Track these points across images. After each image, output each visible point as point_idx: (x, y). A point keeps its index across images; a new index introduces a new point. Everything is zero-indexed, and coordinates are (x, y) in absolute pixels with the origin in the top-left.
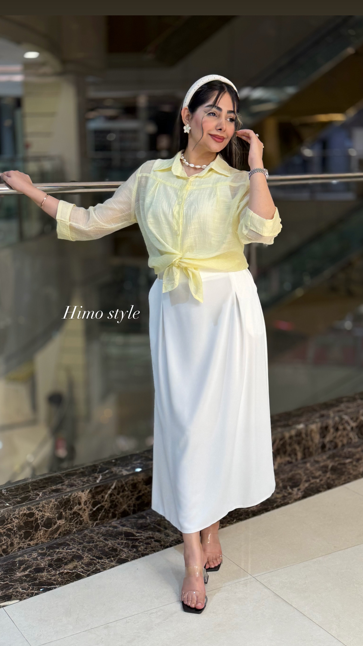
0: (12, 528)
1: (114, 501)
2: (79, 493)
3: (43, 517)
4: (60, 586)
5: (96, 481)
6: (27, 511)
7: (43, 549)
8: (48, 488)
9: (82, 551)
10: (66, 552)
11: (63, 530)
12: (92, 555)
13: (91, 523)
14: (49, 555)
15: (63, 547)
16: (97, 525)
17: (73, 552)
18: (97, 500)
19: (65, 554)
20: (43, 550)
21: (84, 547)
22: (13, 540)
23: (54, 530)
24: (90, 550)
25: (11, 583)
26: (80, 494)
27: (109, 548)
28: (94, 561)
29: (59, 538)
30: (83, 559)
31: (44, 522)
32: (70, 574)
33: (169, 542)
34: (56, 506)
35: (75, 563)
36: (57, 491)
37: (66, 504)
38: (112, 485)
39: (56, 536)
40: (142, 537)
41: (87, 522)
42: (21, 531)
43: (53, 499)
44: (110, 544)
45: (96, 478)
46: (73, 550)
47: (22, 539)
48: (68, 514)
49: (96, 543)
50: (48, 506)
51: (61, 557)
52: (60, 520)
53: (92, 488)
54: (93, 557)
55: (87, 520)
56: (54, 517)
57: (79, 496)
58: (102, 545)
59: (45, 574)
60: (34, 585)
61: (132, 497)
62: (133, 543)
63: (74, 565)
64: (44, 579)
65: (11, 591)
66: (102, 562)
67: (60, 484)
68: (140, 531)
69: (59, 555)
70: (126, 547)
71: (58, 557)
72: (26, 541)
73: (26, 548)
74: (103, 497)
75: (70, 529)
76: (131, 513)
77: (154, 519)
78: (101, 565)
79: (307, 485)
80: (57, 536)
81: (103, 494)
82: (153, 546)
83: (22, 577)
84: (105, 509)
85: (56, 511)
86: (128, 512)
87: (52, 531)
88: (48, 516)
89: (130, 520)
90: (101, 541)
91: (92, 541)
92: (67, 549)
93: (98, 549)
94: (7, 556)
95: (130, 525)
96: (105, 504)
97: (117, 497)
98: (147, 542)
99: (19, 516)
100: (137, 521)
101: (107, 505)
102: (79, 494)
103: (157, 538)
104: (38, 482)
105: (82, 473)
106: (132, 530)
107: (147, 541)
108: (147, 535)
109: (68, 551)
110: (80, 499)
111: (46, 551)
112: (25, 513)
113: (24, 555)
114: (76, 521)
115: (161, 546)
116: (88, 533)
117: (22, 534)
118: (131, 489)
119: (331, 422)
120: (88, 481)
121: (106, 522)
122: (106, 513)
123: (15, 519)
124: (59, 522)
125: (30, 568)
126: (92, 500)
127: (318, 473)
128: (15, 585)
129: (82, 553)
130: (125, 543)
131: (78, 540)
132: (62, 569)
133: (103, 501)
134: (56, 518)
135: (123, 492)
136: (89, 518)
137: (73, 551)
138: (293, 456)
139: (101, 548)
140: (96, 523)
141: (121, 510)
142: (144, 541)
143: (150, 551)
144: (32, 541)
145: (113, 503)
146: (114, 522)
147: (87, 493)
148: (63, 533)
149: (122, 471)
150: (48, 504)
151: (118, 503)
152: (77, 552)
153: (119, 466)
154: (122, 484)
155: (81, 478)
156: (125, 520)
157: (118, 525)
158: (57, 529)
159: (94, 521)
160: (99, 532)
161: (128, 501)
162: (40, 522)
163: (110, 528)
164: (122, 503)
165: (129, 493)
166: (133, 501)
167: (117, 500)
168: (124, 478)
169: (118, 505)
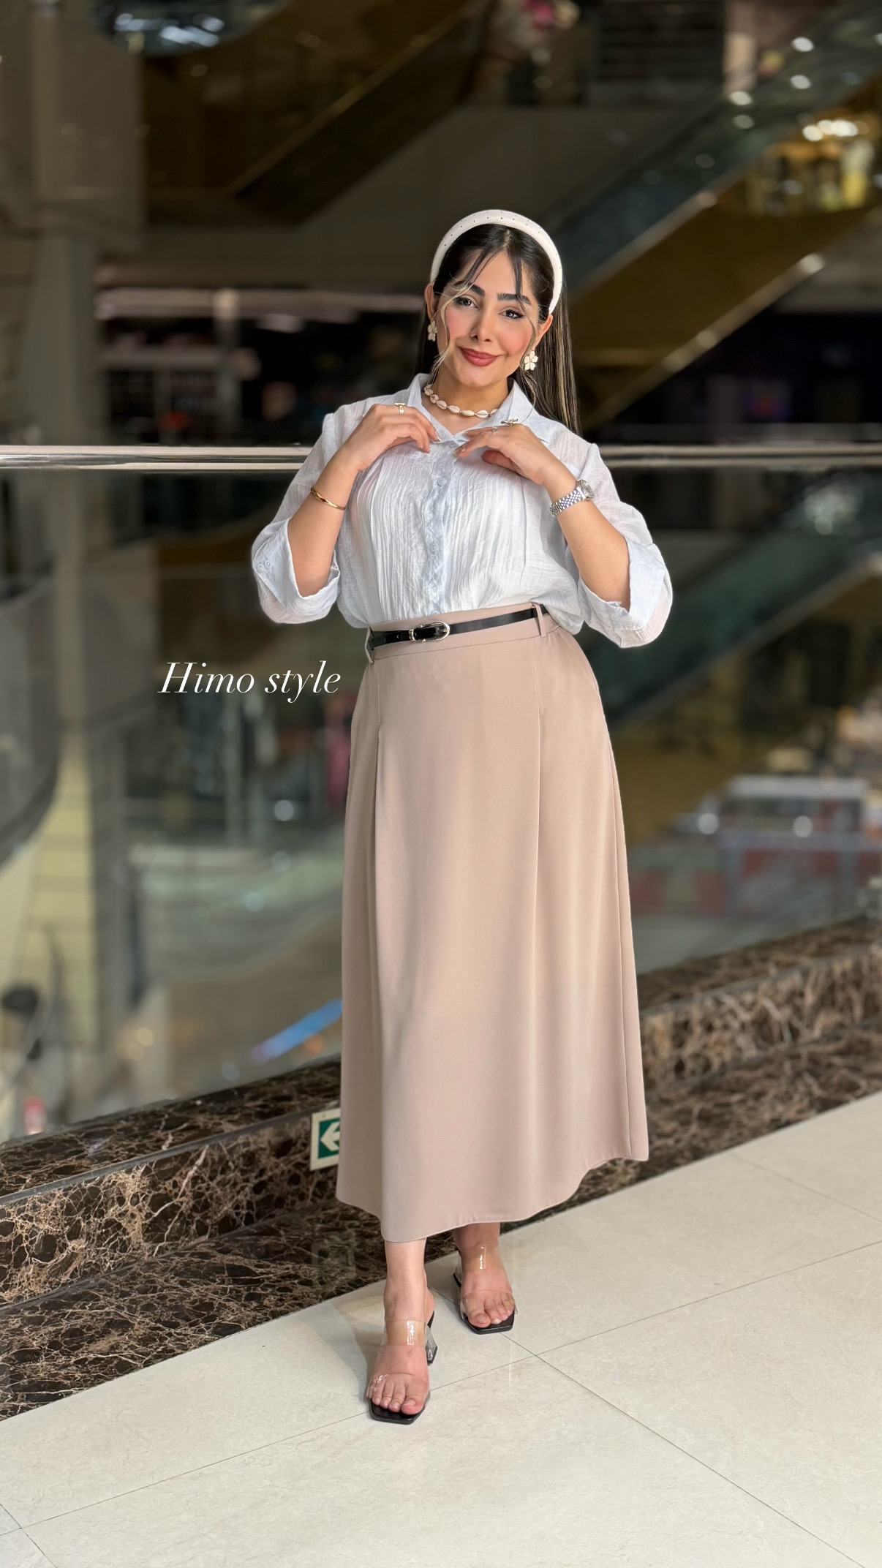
1: (203, 1194)
2: (120, 1176)
3: (34, 1234)
4: (79, 1390)
5: (160, 1148)
7: (34, 1309)
8: (45, 1166)
9: (128, 1310)
10: (90, 1315)
11: (82, 1263)
12: (154, 1319)
13: (147, 1248)
14: (49, 1323)
15: (82, 1303)
16: (163, 1253)
17: (108, 1314)
18: (162, 1191)
19: (89, 1318)
20: (34, 1313)
21: (133, 1301)
23: (59, 1263)
24: (148, 1307)
26: (122, 1176)
27: (192, 1303)
28: (158, 1331)
29: (72, 1282)
30: (133, 1328)
31: (38, 1246)
32: (103, 1362)
33: (335, 1284)
34: (65, 1207)
35: (114, 1338)
36: (67, 1171)
37: (90, 1202)
38: (199, 1156)
39: (64, 1278)
40: (271, 1275)
41: (138, 1245)
43: (59, 1189)
44: (195, 1294)
45: (162, 1141)
46: (107, 1309)
48: (93, 1226)
49: (162, 1291)
50: (46, 1207)
51: (78, 1327)
52: (74, 1241)
53: (151, 1164)
54: (156, 1322)
55: (139, 1241)
56: (61, 1233)
57: (120, 1181)
58: (176, 1296)
59: (41, 1363)
61: (244, 1184)
62: (249, 1289)
63: (110, 1342)
64: (41, 1375)
66: (178, 1334)
67: (75, 1157)
68: (263, 1262)
69: (73, 1322)
70: (235, 1299)
71: (71, 1326)
74: (175, 1185)
75: (98, 1263)
76: (242, 1223)
77: (297, 1235)
78: (176, 1341)
80: (67, 1277)
81: (177, 1178)
82: (297, 1295)
84: (182, 1213)
85: (65, 1219)
86: (234, 1221)
87: (56, 1266)
88: (46, 1232)
89: (238, 1238)
90: (174, 1288)
91: (151, 1287)
92: (91, 1308)
93: (168, 1305)
95: (240, 1251)
96: (182, 1203)
97: (209, 1185)
98: (281, 1287)
100: (257, 1240)
101: (185, 1203)
102: (121, 1179)
103: (305, 1276)
104: (21, 1152)
105: (126, 1130)
106: (246, 1260)
107: (283, 1284)
108: (283, 1272)
109: (96, 1313)
110: (122, 1190)
111: (41, 1313)
114: (111, 1244)
115: (316, 1293)
116: (141, 1269)
118: (241, 1166)
119: (696, 1012)
120: (141, 1148)
121: (183, 1245)
122: (182, 1223)
124: (71, 1244)
125: (4, 1352)
126: (149, 1192)
127: (669, 1127)
129: (129, 1315)
130: (231, 1290)
131: (118, 1286)
132: (83, 1352)
133: (176, 1195)
134: (66, 1236)
135: (223, 1172)
136: (143, 1234)
137: (106, 1312)
139: (173, 1303)
140: (160, 1247)
141: (219, 1216)
142: (276, 1284)
143: (291, 1305)
144: (8, 1291)
145: (198, 1199)
146: (202, 1243)
147: (140, 1174)
148: (80, 1271)
149: (220, 1124)
150: (47, 1202)
151: (211, 1199)
152: (116, 1314)
153: (212, 1114)
154: (222, 1154)
155: (125, 1143)
156: (227, 1239)
157: (210, 1251)
158: (67, 1263)
159: (155, 1242)
160: (168, 1268)
161: (235, 1194)
162: (27, 1246)
163: (193, 1259)
164: (222, 1198)
165: (236, 1175)
166: (246, 1195)
167: (209, 1192)
168: (225, 1140)
169: (211, 1205)
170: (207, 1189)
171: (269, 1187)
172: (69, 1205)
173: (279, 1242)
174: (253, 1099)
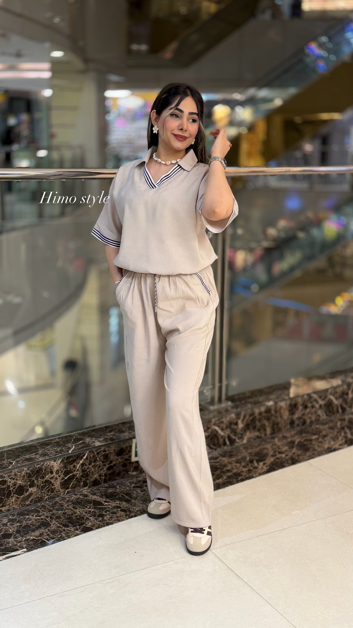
1: (86, 471)
3: (15, 485)
5: (68, 451)
7: (14, 515)
8: (22, 457)
9: (50, 518)
10: (35, 519)
11: (35, 497)
12: (60, 523)
13: (62, 491)
14: (18, 522)
15: (33, 514)
16: (69, 494)
17: (42, 519)
18: (68, 469)
19: (34, 521)
20: (13, 517)
21: (53, 514)
23: (25, 497)
24: (58, 517)
26: (52, 463)
27: (77, 516)
28: (60, 528)
29: (30, 505)
30: (50, 526)
31: (16, 490)
32: (36, 540)
33: (134, 512)
35: (42, 530)
36: (30, 460)
37: (38, 472)
38: (84, 455)
40: (110, 506)
41: (58, 490)
43: (26, 467)
44: (78, 512)
45: (70, 448)
46: (42, 517)
48: (40, 482)
49: (65, 510)
50: (20, 475)
51: (29, 524)
52: (32, 488)
53: (64, 458)
55: (59, 488)
56: (26, 485)
57: (51, 465)
58: (70, 513)
59: (11, 540)
61: (103, 467)
62: (99, 512)
63: (40, 532)
64: (10, 545)
66: (68, 530)
67: (34, 454)
68: (108, 500)
69: (28, 522)
70: (93, 516)
71: (26, 524)
74: (74, 467)
75: (42, 497)
76: (103, 483)
77: (123, 489)
78: (66, 533)
79: (272, 459)
80: (29, 502)
81: (75, 464)
82: (119, 516)
84: (77, 477)
85: (28, 479)
86: (99, 481)
88: (20, 484)
89: (100, 489)
90: (70, 509)
91: (61, 508)
92: (36, 516)
93: (66, 517)
95: (100, 494)
96: (77, 474)
97: (88, 467)
98: (113, 511)
100: (107, 490)
101: (78, 474)
103: (123, 507)
104: (14, 451)
105: (57, 443)
106: (101, 499)
108: (115, 505)
109: (37, 518)
110: (52, 468)
111: (16, 517)
114: (47, 489)
115: (126, 515)
116: (59, 500)
118: (102, 460)
119: (299, 400)
120: (61, 451)
121: (77, 490)
122: (77, 482)
126: (63, 469)
127: (285, 449)
129: (50, 520)
130: (93, 512)
131: (49, 507)
132: (28, 536)
133: (75, 470)
134: (28, 486)
135: (94, 462)
136: (61, 486)
137: (41, 518)
138: (262, 431)
139: (69, 516)
140: (67, 491)
141: (93, 479)
142: (111, 510)
143: (115, 520)
144: (4, 507)
145: (84, 472)
146: (85, 490)
147: (60, 462)
148: (34, 500)
149: (95, 442)
150: (21, 473)
151: (89, 472)
152: (45, 519)
153: (92, 438)
154: (94, 454)
155: (55, 448)
156: (95, 489)
157: (88, 493)
158: (29, 496)
159: (65, 489)
160: (70, 500)
161: (100, 471)
162: (12, 490)
163: (80, 497)
164: (94, 472)
165: (100, 463)
166: (104, 471)
167: (88, 470)
168: (95, 449)
169: (89, 474)
171: (114, 468)
172: (29, 474)
173: (116, 491)
174: (110, 432)
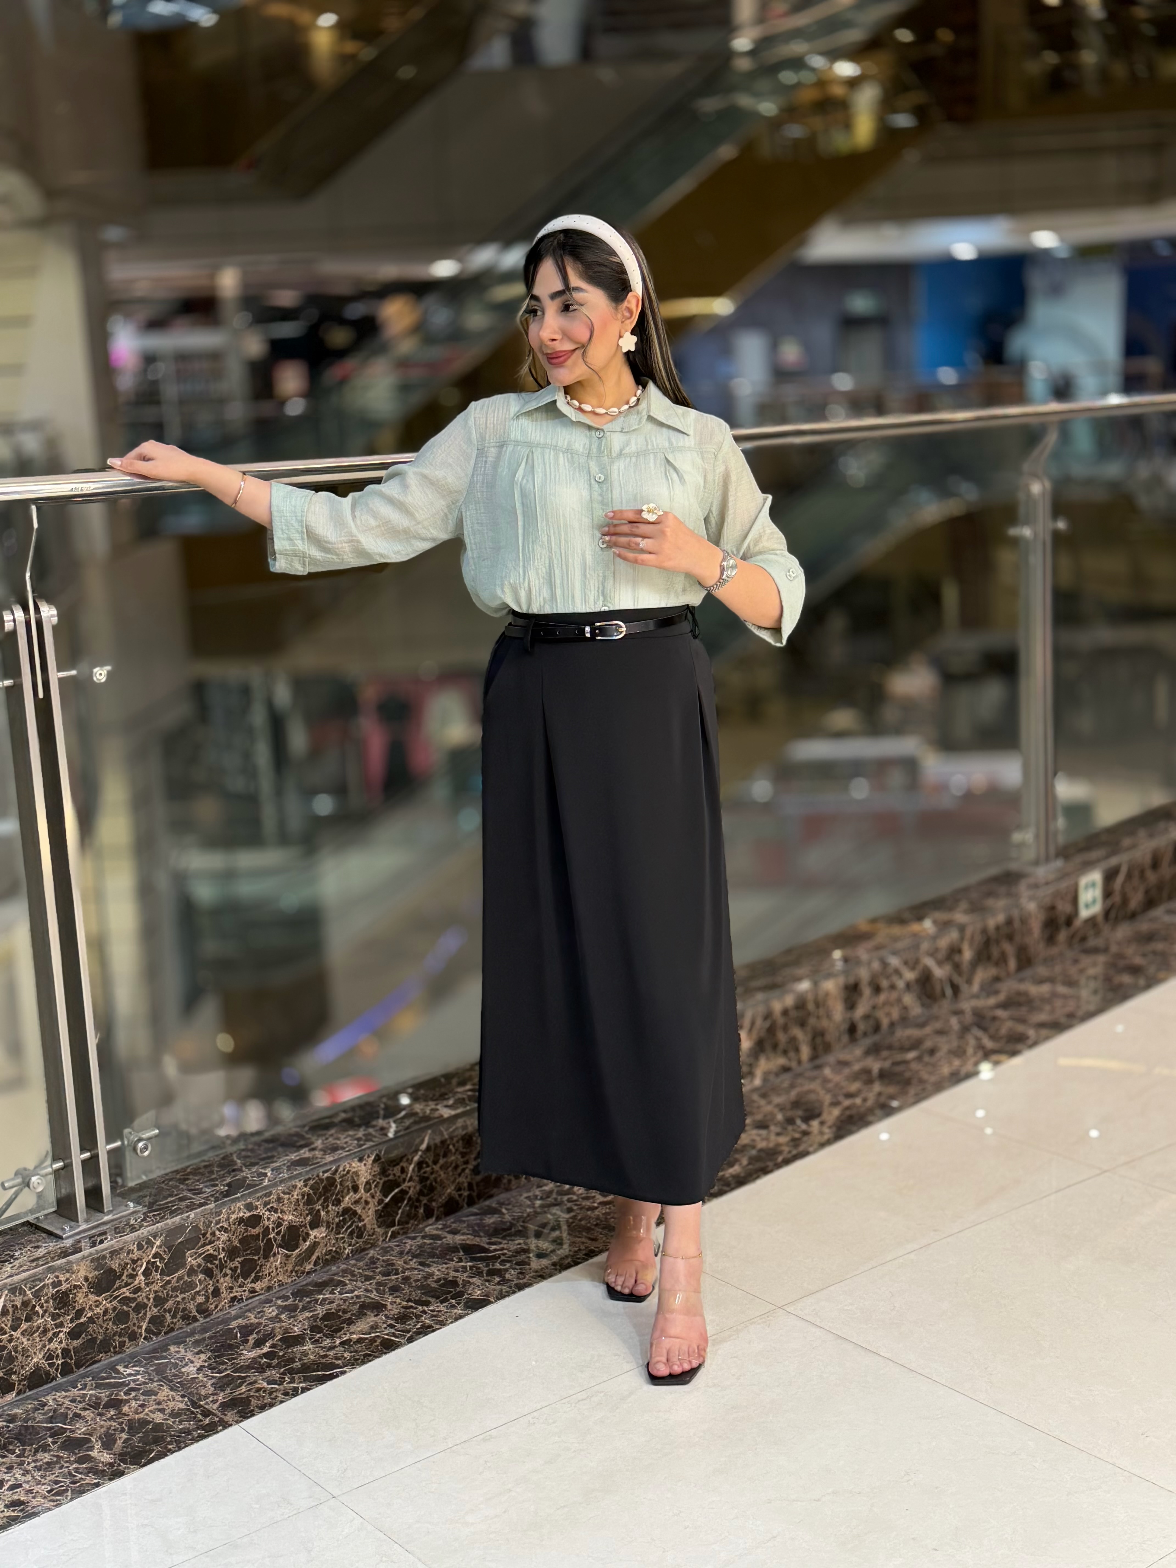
0: (216, 1253)
1: (427, 1178)
3: (279, 1225)
4: (352, 1368)
5: (384, 1136)
6: (245, 1213)
7: (286, 1298)
8: (283, 1159)
9: (377, 1293)
10: (340, 1300)
11: (324, 1251)
12: (404, 1298)
13: (381, 1233)
14: (304, 1309)
15: (331, 1289)
16: (396, 1237)
18: (391, 1178)
19: (340, 1303)
20: (287, 1301)
21: (380, 1284)
22: (218, 1281)
23: (303, 1252)
24: (396, 1288)
25: (237, 1374)
26: (355, 1165)
27: (437, 1282)
28: (411, 1310)
29: (316, 1270)
30: (386, 1308)
31: (283, 1236)
32: (367, 1341)
34: (306, 1197)
35: (371, 1319)
36: (303, 1162)
37: (326, 1191)
38: (421, 1142)
39: (309, 1267)
40: (505, 1251)
41: (372, 1231)
42: (234, 1260)
43: (300, 1181)
44: (437, 1273)
45: (385, 1129)
46: (356, 1293)
47: (236, 1279)
48: (332, 1215)
49: (404, 1273)
50: (289, 1199)
51: (333, 1311)
52: (315, 1230)
53: (380, 1151)
54: (407, 1301)
55: (373, 1227)
56: (304, 1223)
57: (354, 1170)
58: (420, 1276)
59: (308, 1347)
60: (291, 1371)
61: (464, 1166)
62: (488, 1265)
63: (369, 1322)
64: (312, 1357)
65: (243, 1388)
66: (433, 1311)
67: (308, 1149)
68: (494, 1239)
69: (326, 1307)
71: (326, 1311)
72: (246, 1282)
73: (246, 1300)
74: (403, 1171)
75: (338, 1250)
76: (465, 1205)
77: (519, 1212)
79: (836, 1112)
80: (312, 1265)
81: (404, 1165)
83: (260, 1360)
84: (410, 1199)
85: (306, 1209)
86: (457, 1202)
87: (301, 1254)
88: (290, 1222)
89: (464, 1219)
90: (414, 1269)
91: (392, 1270)
92: (341, 1293)
93: (414, 1285)
94: (208, 1320)
95: (468, 1230)
96: (409, 1188)
97: (433, 1169)
99: (230, 1225)
100: (482, 1219)
101: (413, 1188)
103: (538, 1249)
105: (346, 1120)
106: (478, 1239)
107: (519, 1258)
108: (515, 1247)
109: (345, 1297)
110: (355, 1178)
111: (294, 1301)
112: (241, 1218)
113: (246, 1314)
114: (349, 1231)
116: (378, 1254)
117: (238, 1267)
118: (461, 1149)
119: (864, 974)
120: (368, 1137)
121: (412, 1228)
122: (411, 1207)
123: (220, 1231)
124: (313, 1234)
125: (269, 1339)
126: (380, 1179)
127: (854, 1087)
128: (247, 1376)
129: (379, 1297)
130: (471, 1267)
131: (361, 1271)
132: (345, 1334)
133: (404, 1180)
134: (308, 1226)
135: (445, 1156)
136: (377, 1220)
137: (356, 1296)
138: (792, 1054)
139: (419, 1283)
140: (393, 1232)
141: (443, 1199)
142: (513, 1259)
144: (259, 1282)
145: (425, 1183)
146: (433, 1226)
147: (371, 1162)
148: (323, 1260)
149: (438, 1109)
150: (290, 1194)
151: (436, 1182)
152: (366, 1297)
153: (429, 1100)
154: (443, 1138)
155: (351, 1132)
156: (453, 1220)
157: (440, 1232)
158: (310, 1251)
159: (387, 1226)
160: (404, 1251)
161: (457, 1176)
162: (274, 1237)
163: (425, 1241)
164: (445, 1181)
165: (457, 1158)
166: (466, 1177)
167: (433, 1176)
168: (445, 1126)
169: (436, 1188)
170: (432, 1173)
172: (308, 1195)
173: (504, 1220)
174: (463, 1083)
